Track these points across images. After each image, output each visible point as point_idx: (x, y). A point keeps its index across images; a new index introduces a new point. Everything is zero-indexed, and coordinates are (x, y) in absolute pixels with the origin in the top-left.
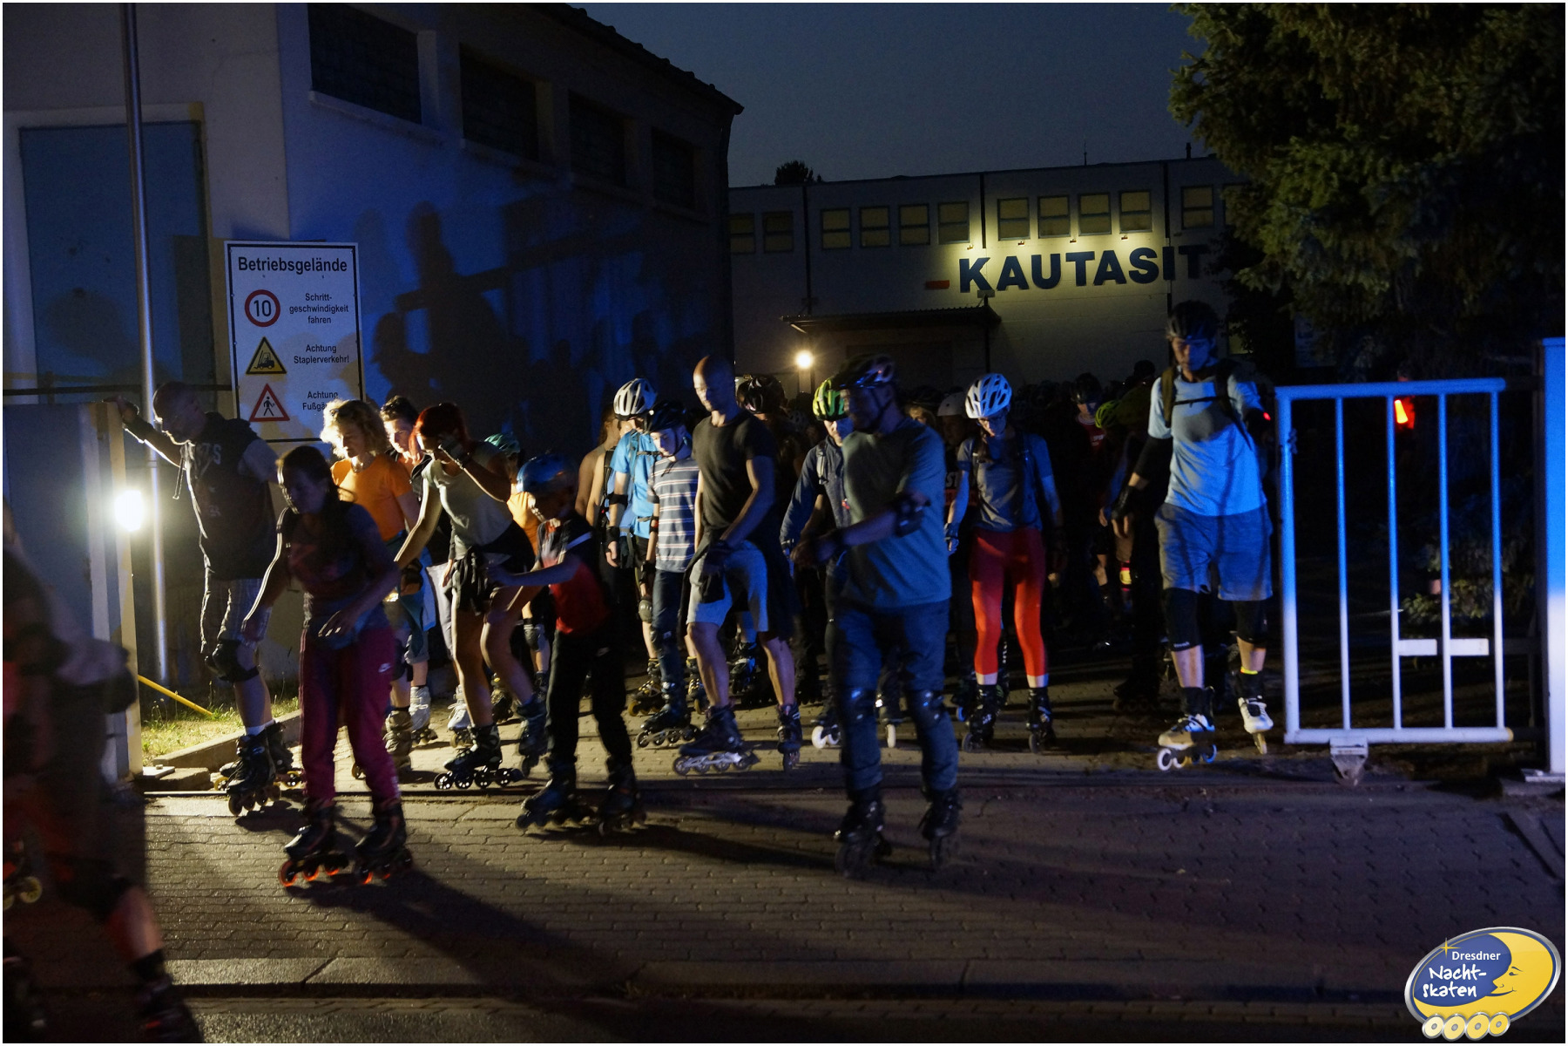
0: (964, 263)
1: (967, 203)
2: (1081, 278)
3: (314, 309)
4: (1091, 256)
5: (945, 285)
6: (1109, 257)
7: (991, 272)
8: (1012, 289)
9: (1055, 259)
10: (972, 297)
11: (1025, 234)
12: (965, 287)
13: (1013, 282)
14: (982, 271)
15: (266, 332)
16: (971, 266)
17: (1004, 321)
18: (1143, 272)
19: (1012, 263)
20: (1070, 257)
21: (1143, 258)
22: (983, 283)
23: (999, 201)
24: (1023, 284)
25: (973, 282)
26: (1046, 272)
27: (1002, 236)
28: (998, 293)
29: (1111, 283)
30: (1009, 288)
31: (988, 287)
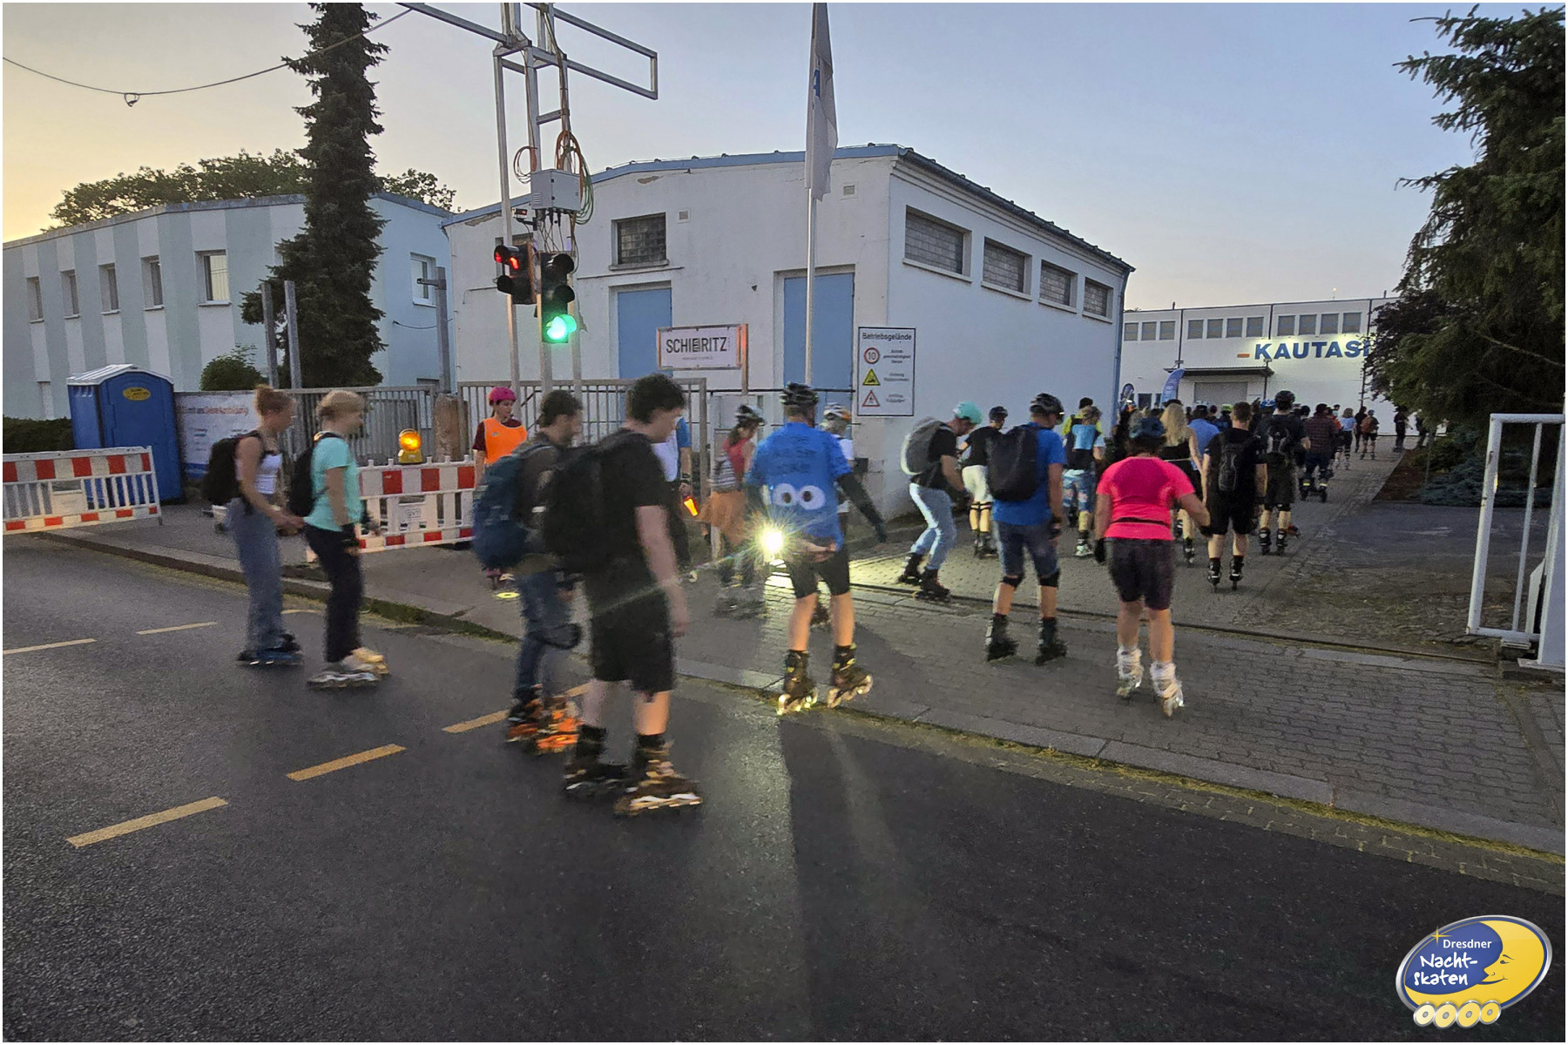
0: (1258, 346)
1: (1263, 318)
3: (895, 357)
5: (1248, 356)
7: (1272, 351)
10: (1259, 364)
13: (1282, 355)
14: (1267, 350)
15: (872, 366)
16: (1261, 347)
17: (1276, 373)
22: (1267, 356)
23: (1280, 317)
24: (1287, 356)
25: (1261, 355)
27: (1279, 336)
28: (1274, 360)
30: (1280, 358)
31: (1269, 357)
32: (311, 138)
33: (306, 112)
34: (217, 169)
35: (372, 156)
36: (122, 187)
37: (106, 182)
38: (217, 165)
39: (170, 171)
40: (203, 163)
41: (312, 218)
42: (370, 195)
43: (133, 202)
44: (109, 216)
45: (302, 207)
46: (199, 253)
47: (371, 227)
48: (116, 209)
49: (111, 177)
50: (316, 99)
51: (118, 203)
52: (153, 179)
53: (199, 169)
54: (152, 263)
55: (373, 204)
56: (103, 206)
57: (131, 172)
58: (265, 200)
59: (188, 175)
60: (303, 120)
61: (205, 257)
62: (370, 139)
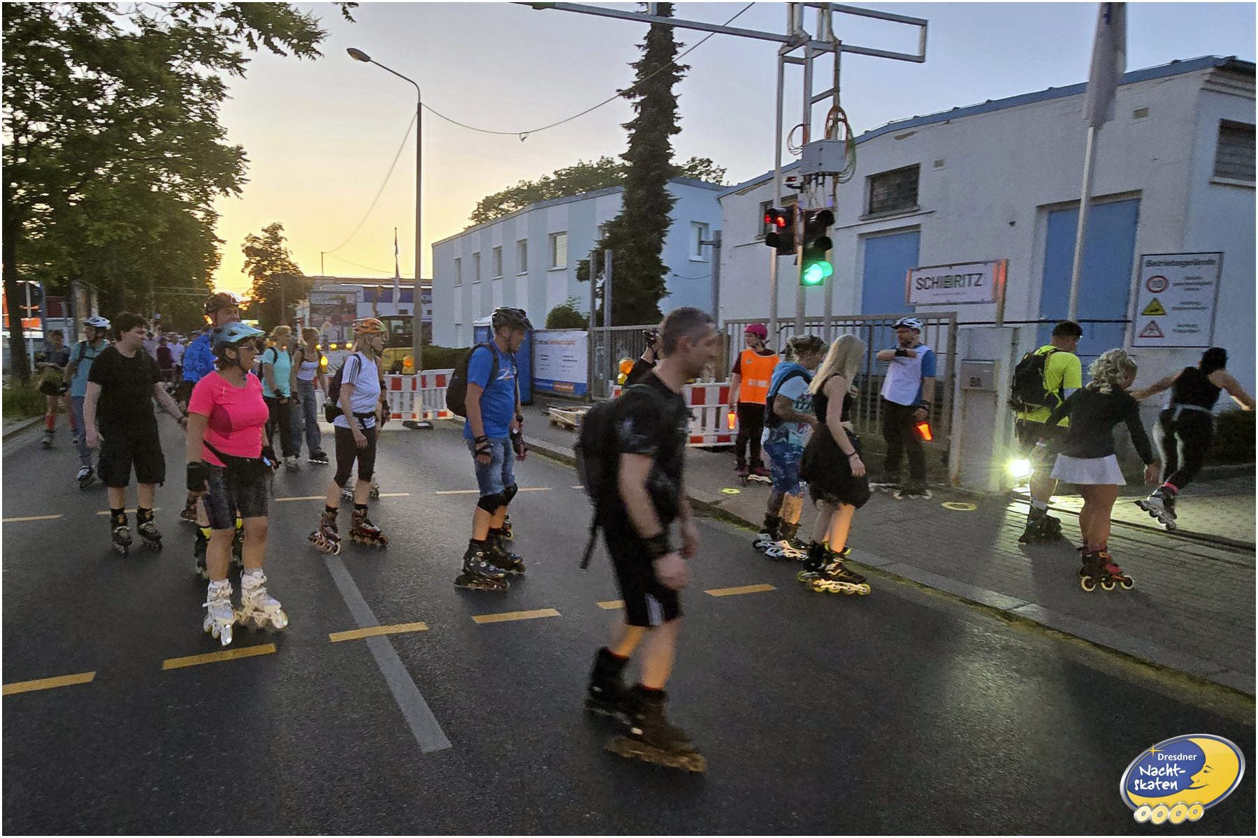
32: (630, 145)
33: (628, 126)
34: (564, 175)
35: (671, 151)
36: (507, 196)
37: (499, 194)
38: (564, 173)
39: (536, 180)
40: (556, 173)
41: (628, 202)
42: (668, 180)
43: (513, 204)
44: (499, 216)
45: (620, 195)
46: (551, 235)
47: (665, 204)
48: (503, 210)
49: (503, 190)
50: (637, 116)
51: (504, 206)
52: (525, 188)
53: (553, 177)
54: (523, 244)
55: (670, 188)
56: (497, 209)
57: (514, 185)
58: (594, 194)
59: (546, 183)
60: (626, 133)
61: (553, 237)
62: (672, 139)
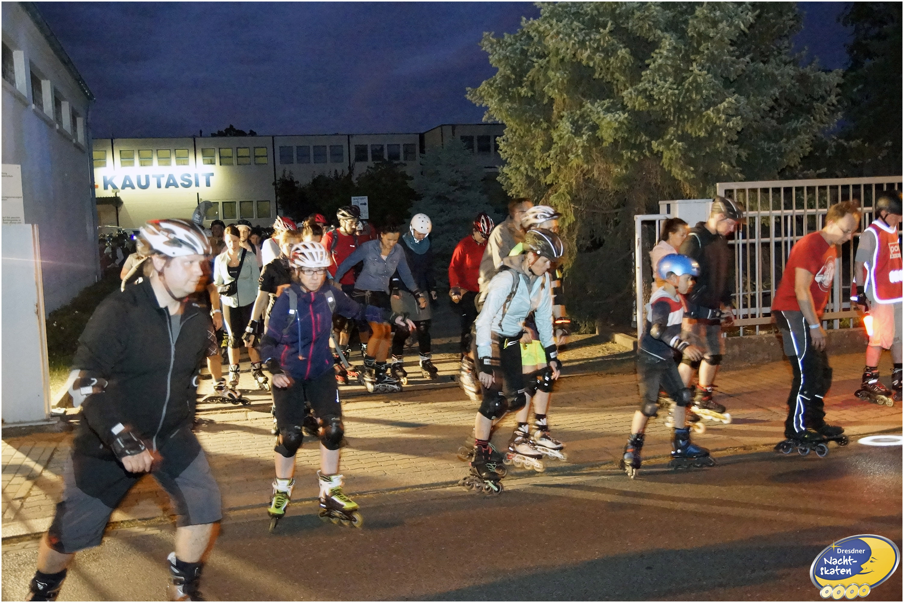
0: (105, 177)
1: (105, 151)
2: (159, 186)
4: (163, 176)
5: (96, 186)
6: (171, 177)
7: (118, 182)
8: (128, 189)
9: (147, 178)
10: (109, 193)
11: (132, 164)
12: (106, 188)
13: (128, 186)
14: (113, 181)
16: (108, 179)
17: (124, 203)
18: (187, 183)
19: (127, 178)
20: (153, 176)
21: (186, 177)
22: (115, 187)
23: (120, 151)
25: (109, 187)
26: (143, 183)
27: (122, 166)
28: (121, 191)
29: (172, 188)
30: (126, 188)
31: (117, 188)
